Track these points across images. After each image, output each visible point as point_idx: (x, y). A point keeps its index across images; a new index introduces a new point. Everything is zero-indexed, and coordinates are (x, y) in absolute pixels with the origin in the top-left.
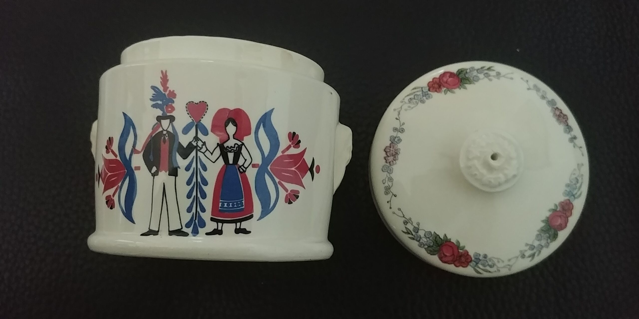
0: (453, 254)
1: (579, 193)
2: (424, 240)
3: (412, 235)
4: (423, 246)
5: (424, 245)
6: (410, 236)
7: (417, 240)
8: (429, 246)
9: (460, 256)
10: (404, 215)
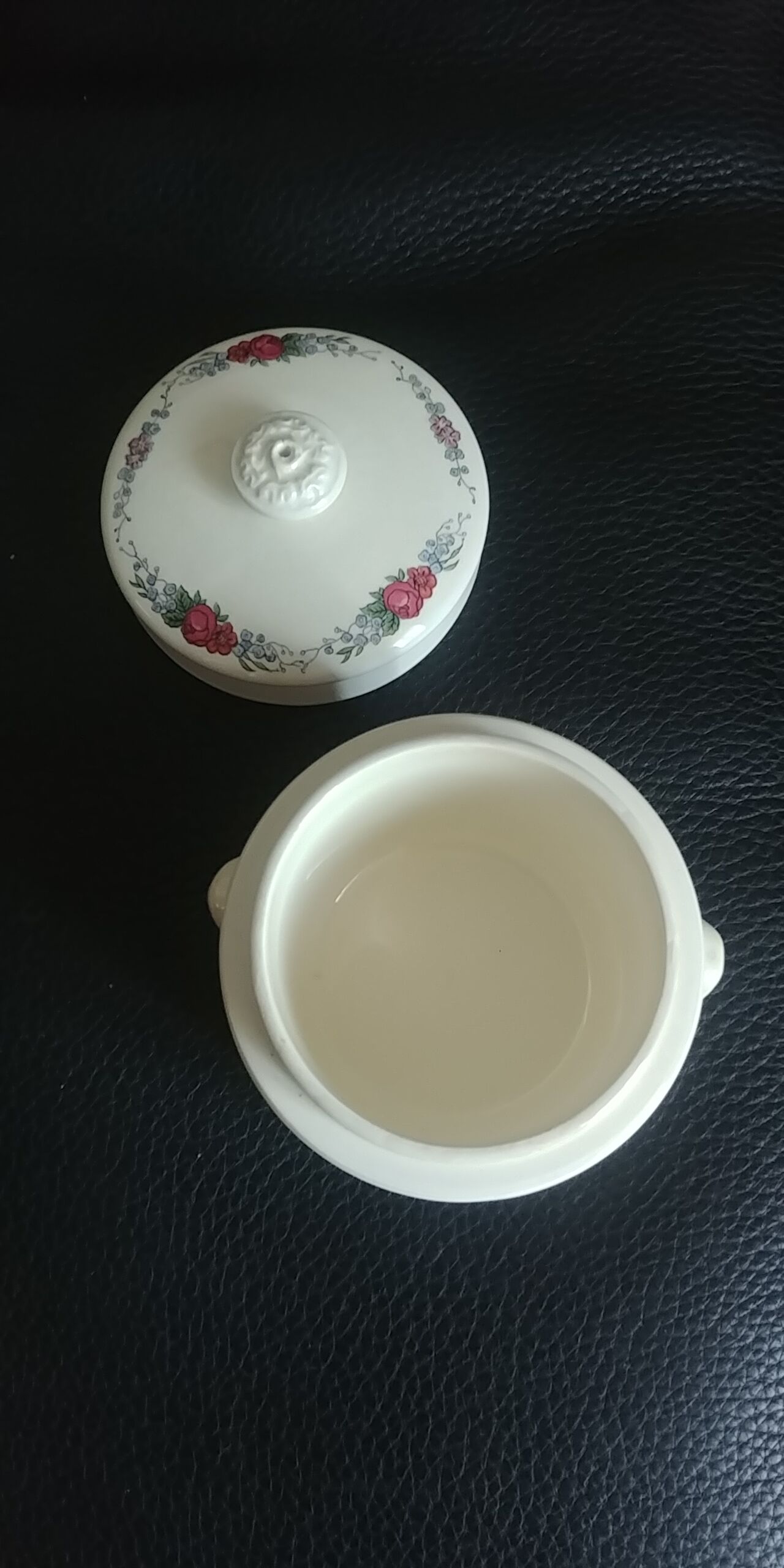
0: (207, 628)
1: (452, 561)
2: (162, 599)
3: (144, 588)
4: (159, 609)
5: (161, 608)
6: (142, 590)
7: (150, 599)
8: (169, 609)
9: (218, 633)
10: (136, 553)
